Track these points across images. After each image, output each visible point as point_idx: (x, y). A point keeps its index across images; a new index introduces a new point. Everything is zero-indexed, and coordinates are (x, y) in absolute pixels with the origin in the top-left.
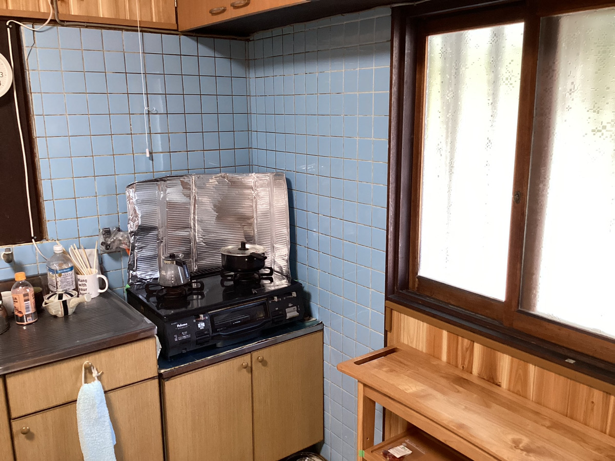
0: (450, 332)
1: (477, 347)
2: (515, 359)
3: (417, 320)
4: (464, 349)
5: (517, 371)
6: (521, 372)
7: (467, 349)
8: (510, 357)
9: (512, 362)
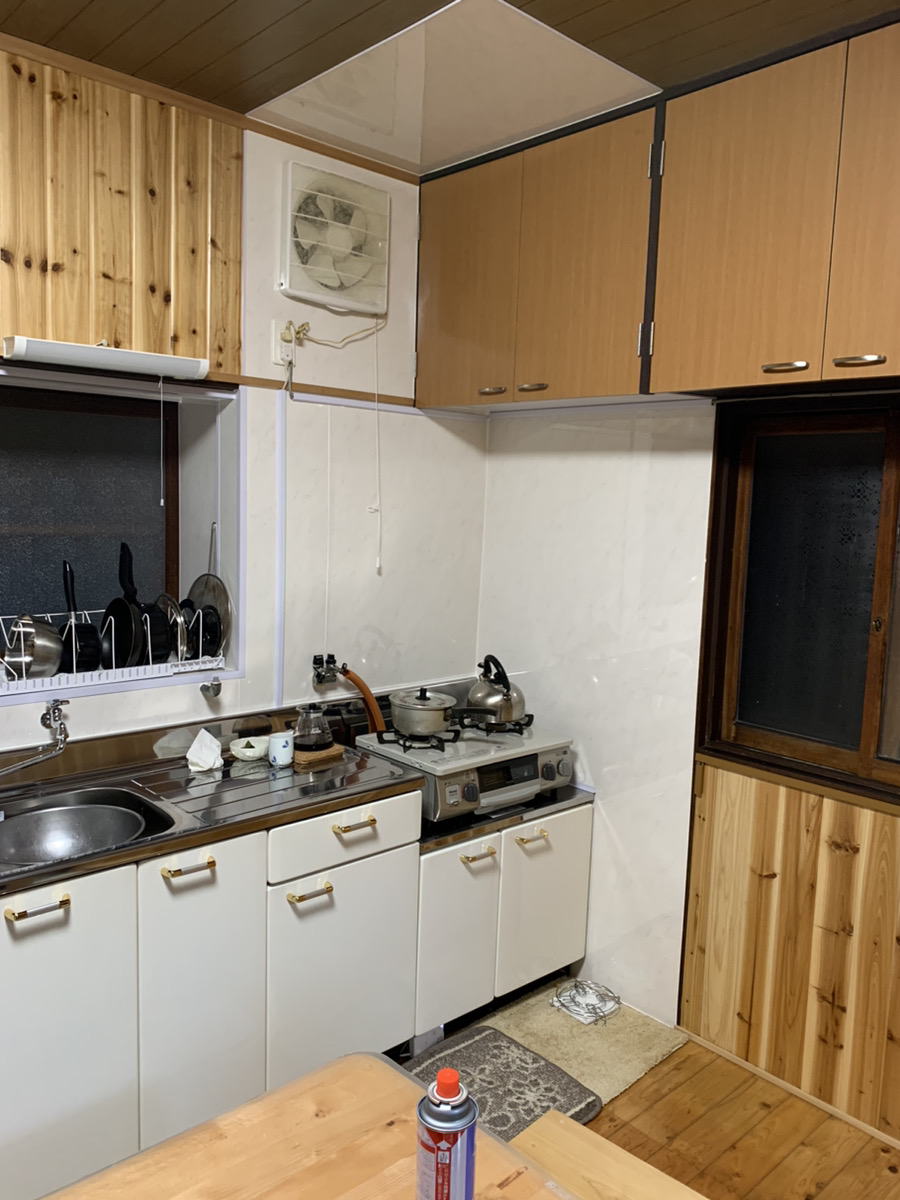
0: (791, 787)
1: (828, 803)
2: (879, 814)
3: (741, 776)
4: (810, 807)
5: (882, 829)
6: (887, 828)
7: (814, 807)
8: (873, 812)
9: (875, 819)
